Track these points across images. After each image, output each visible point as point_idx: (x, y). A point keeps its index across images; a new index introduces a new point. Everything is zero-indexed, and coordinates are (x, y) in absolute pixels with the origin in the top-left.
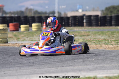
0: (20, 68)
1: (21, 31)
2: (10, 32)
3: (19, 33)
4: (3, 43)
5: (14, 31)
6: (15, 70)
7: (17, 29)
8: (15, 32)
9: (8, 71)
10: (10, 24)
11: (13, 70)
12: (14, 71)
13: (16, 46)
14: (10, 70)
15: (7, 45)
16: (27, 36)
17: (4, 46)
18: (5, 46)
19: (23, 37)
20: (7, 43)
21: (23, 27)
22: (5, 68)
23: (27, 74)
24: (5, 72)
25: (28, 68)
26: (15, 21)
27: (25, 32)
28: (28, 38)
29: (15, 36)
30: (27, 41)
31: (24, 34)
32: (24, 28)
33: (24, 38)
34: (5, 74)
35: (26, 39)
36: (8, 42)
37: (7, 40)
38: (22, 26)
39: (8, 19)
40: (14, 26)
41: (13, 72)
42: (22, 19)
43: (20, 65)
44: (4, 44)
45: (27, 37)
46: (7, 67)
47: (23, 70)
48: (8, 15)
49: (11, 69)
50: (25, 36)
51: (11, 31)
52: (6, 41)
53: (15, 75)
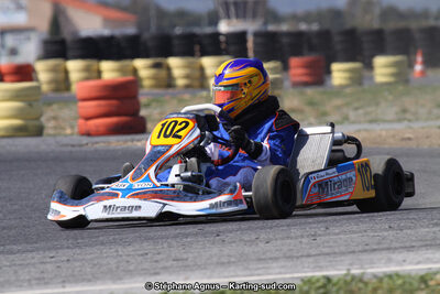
0: (327, 228)
1: (332, 87)
2: (291, 90)
3: (325, 92)
5: (306, 84)
6: (308, 236)
7: (319, 76)
8: (310, 91)
9: (283, 239)
10: (294, 61)
11: (302, 236)
12: (303, 240)
16: (356, 105)
19: (338, 108)
21: (339, 71)
23: (353, 252)
25: (355, 228)
26: (312, 49)
27: (348, 90)
28: (361, 111)
29: (311, 103)
30: (353, 123)
31: (344, 96)
32: (347, 75)
33: (345, 110)
35: (352, 114)
38: (336, 67)
39: (285, 40)
40: (308, 66)
41: (301, 242)
42: (337, 38)
45: (356, 109)
47: (338, 234)
48: (284, 28)
50: (347, 104)
51: (296, 85)
53: (309, 256)
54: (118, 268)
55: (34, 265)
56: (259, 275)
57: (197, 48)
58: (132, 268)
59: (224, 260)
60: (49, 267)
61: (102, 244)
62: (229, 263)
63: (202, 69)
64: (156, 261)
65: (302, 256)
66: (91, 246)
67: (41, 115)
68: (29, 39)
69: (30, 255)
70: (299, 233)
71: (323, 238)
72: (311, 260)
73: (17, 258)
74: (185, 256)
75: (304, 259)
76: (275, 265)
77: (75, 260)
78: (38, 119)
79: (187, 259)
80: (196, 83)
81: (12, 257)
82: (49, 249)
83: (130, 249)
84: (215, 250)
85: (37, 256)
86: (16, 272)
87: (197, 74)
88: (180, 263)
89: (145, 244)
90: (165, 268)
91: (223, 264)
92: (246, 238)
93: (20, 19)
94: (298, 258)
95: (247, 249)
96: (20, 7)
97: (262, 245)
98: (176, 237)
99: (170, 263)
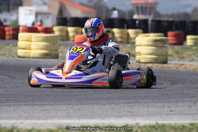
0: (195, 104)
1: (186, 46)
3: (183, 48)
4: (160, 63)
5: (175, 44)
6: (187, 106)
7: (180, 41)
8: (176, 47)
10: (170, 33)
11: (184, 106)
12: (185, 108)
13: (182, 69)
14: (177, 106)
15: (166, 67)
17: (161, 67)
18: (163, 67)
19: (191, 55)
20: (166, 63)
22: (169, 102)
24: (170, 109)
26: (177, 29)
27: (194, 48)
29: (177, 53)
31: (192, 50)
32: (193, 41)
33: (193, 56)
34: (171, 111)
35: (196, 58)
36: (168, 62)
37: (167, 59)
38: (189, 37)
39: (165, 24)
40: (176, 36)
42: (189, 25)
43: (193, 99)
44: (160, 65)
46: (171, 101)
49: (180, 104)
50: (193, 54)
51: (171, 44)
52: (165, 60)
53: (189, 114)
54: (102, 114)
55: (64, 110)
56: (168, 120)
57: (125, 25)
58: (109, 114)
59: (151, 113)
60: (71, 111)
61: (92, 104)
62: (153, 115)
63: (128, 34)
64: (120, 112)
65: (186, 114)
66: (87, 104)
67: (58, 49)
68: (48, 18)
69: (61, 106)
70: (182, 105)
71: (194, 108)
72: (191, 116)
73: (55, 107)
74: (132, 111)
75: (188, 115)
76: (174, 117)
77: (82, 109)
78: (57, 50)
79: (133, 112)
80: (125, 41)
81: (53, 107)
82: (69, 105)
83: (106, 106)
84: (145, 109)
85: (65, 107)
86: (56, 113)
87: (126, 36)
88: (131, 114)
89: (112, 105)
90: (124, 115)
91: (150, 115)
92: (158, 105)
93: (45, 9)
94: (184, 114)
95: (160, 110)
96: (45, 4)
97: (166, 108)
98: (126, 103)
99: (126, 113)
